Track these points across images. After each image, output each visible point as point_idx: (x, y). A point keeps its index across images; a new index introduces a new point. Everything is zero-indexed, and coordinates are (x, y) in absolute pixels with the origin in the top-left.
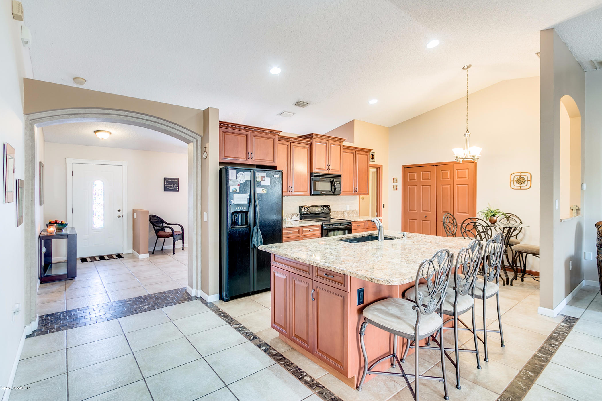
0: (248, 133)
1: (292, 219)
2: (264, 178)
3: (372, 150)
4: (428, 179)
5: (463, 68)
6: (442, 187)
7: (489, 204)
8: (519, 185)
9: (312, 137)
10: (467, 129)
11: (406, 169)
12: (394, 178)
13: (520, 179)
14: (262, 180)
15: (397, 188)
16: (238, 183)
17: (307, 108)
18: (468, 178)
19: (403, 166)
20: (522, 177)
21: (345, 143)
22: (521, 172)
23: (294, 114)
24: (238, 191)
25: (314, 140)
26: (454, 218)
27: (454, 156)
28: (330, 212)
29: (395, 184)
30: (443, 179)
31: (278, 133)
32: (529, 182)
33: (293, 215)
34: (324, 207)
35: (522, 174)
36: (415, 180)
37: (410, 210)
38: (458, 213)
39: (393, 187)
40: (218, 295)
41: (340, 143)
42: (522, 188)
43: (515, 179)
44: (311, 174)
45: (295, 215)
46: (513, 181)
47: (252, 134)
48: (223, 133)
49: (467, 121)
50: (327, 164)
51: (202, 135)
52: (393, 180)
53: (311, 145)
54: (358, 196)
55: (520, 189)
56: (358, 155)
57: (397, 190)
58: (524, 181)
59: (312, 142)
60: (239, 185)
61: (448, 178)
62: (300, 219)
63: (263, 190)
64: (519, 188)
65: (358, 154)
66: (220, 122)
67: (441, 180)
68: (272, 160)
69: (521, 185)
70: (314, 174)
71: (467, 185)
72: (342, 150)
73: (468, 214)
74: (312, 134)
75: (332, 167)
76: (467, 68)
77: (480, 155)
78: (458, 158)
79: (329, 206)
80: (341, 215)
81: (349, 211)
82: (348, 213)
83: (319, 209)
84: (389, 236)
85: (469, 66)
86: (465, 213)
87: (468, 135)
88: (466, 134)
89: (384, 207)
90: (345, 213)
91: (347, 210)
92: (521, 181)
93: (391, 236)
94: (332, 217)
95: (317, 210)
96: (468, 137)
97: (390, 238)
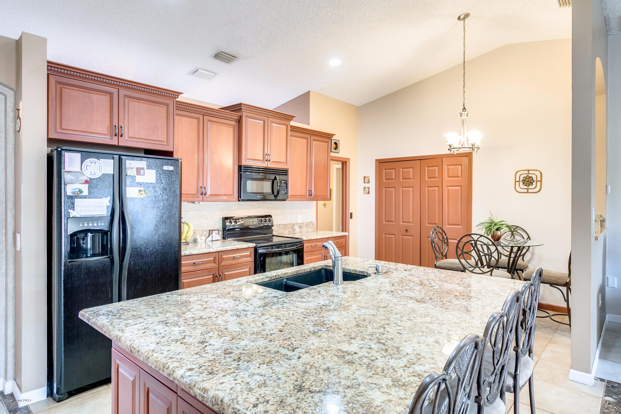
0: (114, 90)
1: (210, 239)
2: (142, 171)
3: (334, 135)
4: (410, 179)
5: (459, 18)
6: (428, 190)
7: (490, 213)
8: (526, 187)
9: (241, 109)
10: (464, 106)
11: (381, 164)
12: (365, 177)
13: (527, 179)
14: (138, 173)
15: (369, 191)
16: (84, 178)
17: (235, 64)
18: (461, 178)
19: (377, 160)
20: (530, 175)
21: (292, 123)
22: (529, 169)
23: (215, 74)
24: (86, 193)
25: (244, 114)
26: (443, 231)
27: (446, 143)
28: (273, 226)
29: (367, 185)
30: (429, 178)
31: (176, 95)
32: (539, 183)
33: (210, 232)
34: (263, 219)
35: (530, 172)
36: (393, 179)
37: (386, 221)
38: (448, 225)
39: (364, 190)
40: (44, 390)
41: (287, 123)
42: (530, 191)
43: (521, 179)
44: (240, 167)
45: (214, 233)
46: (518, 181)
47: (123, 92)
48: (59, 86)
49: (464, 95)
50: (266, 153)
51: (14, 86)
52: (364, 179)
53: (239, 121)
54: (315, 202)
55: (528, 192)
56: (314, 142)
57: (368, 193)
58: (532, 182)
59: (240, 117)
60: (86, 182)
61: (436, 178)
62: (224, 238)
63: (140, 191)
64: (526, 191)
65: (314, 140)
66: (48, 62)
67: (427, 179)
68: (164, 141)
69: (529, 188)
70: (244, 167)
71: (460, 187)
72: (289, 133)
73: (461, 227)
74: (241, 104)
75: (273, 158)
76: (464, 19)
77: (481, 144)
78: (452, 147)
79: (270, 216)
80: (289, 230)
81: (301, 224)
82: (300, 227)
83: (254, 221)
84: (354, 270)
85: (467, 16)
86: (458, 225)
87: (465, 115)
88: (463, 113)
89: (351, 218)
90: (296, 227)
91: (299, 222)
92: (528, 181)
93: (356, 271)
94: (274, 233)
95: (251, 223)
96: (465, 117)
97: (356, 273)
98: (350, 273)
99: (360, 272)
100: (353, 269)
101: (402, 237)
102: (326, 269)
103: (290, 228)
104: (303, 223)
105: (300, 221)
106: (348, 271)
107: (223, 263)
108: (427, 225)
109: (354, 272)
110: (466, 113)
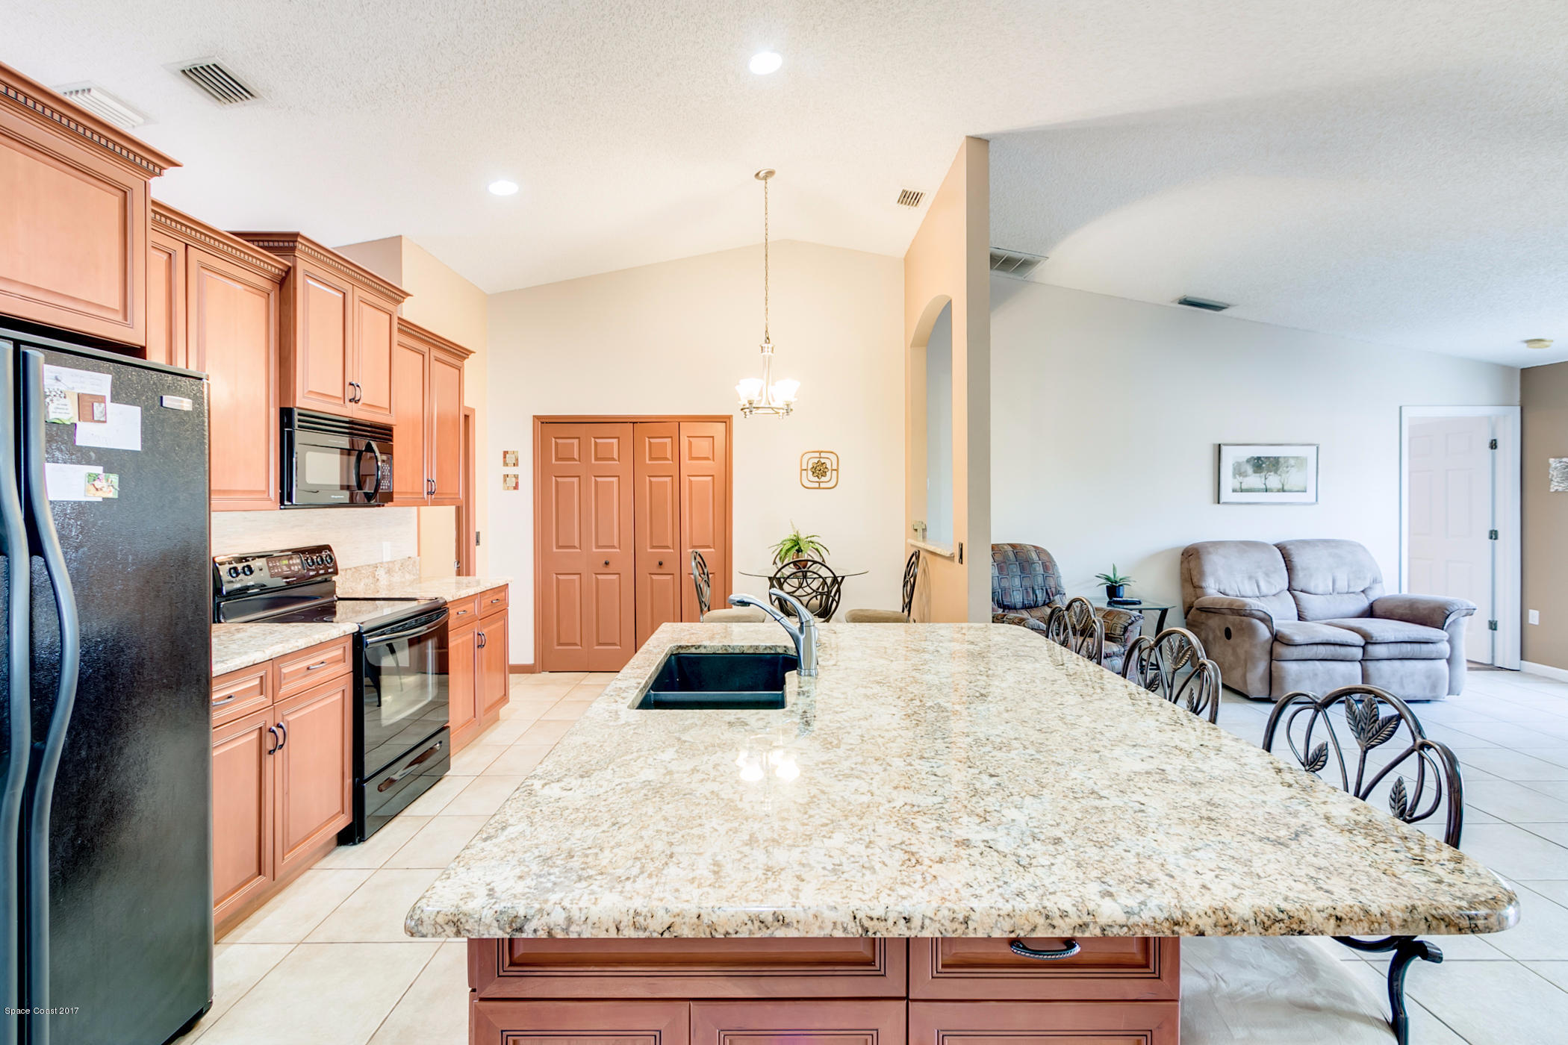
3: (472, 352)
4: (613, 459)
5: (757, 174)
6: (650, 482)
8: (816, 479)
9: (294, 249)
10: (767, 332)
11: (546, 424)
12: (505, 453)
13: (818, 466)
15: (517, 484)
18: (713, 460)
19: (536, 418)
20: (823, 461)
22: (821, 450)
25: (302, 266)
29: (511, 470)
30: (651, 459)
32: (834, 473)
34: (314, 557)
35: (822, 455)
36: (574, 459)
37: (559, 547)
39: (505, 481)
41: (390, 307)
42: (821, 485)
43: (810, 466)
44: (287, 414)
46: (805, 470)
49: (767, 313)
50: (349, 379)
52: (505, 457)
53: (282, 283)
55: (819, 488)
57: (516, 487)
58: (826, 471)
59: (288, 272)
61: (666, 459)
63: (93, 478)
64: (817, 485)
65: (436, 359)
67: (648, 462)
69: (821, 480)
70: (299, 414)
71: (710, 478)
72: (395, 333)
73: (713, 550)
74: (297, 235)
75: (365, 395)
76: (765, 178)
78: (754, 405)
79: (328, 548)
80: (367, 581)
81: (391, 565)
82: (389, 572)
83: (294, 565)
84: (751, 646)
85: (770, 173)
86: (708, 547)
87: (770, 350)
88: (766, 345)
89: (478, 542)
90: (381, 573)
91: (385, 560)
92: (819, 470)
93: (757, 647)
94: (339, 593)
95: (285, 568)
96: (770, 353)
97: (757, 652)
98: (743, 653)
99: (766, 648)
100: (750, 644)
101: (597, 579)
102: (679, 654)
103: (368, 577)
104: (393, 562)
105: (387, 559)
106: (737, 651)
107: (285, 690)
108: (649, 550)
109: (751, 651)
110: (770, 346)
